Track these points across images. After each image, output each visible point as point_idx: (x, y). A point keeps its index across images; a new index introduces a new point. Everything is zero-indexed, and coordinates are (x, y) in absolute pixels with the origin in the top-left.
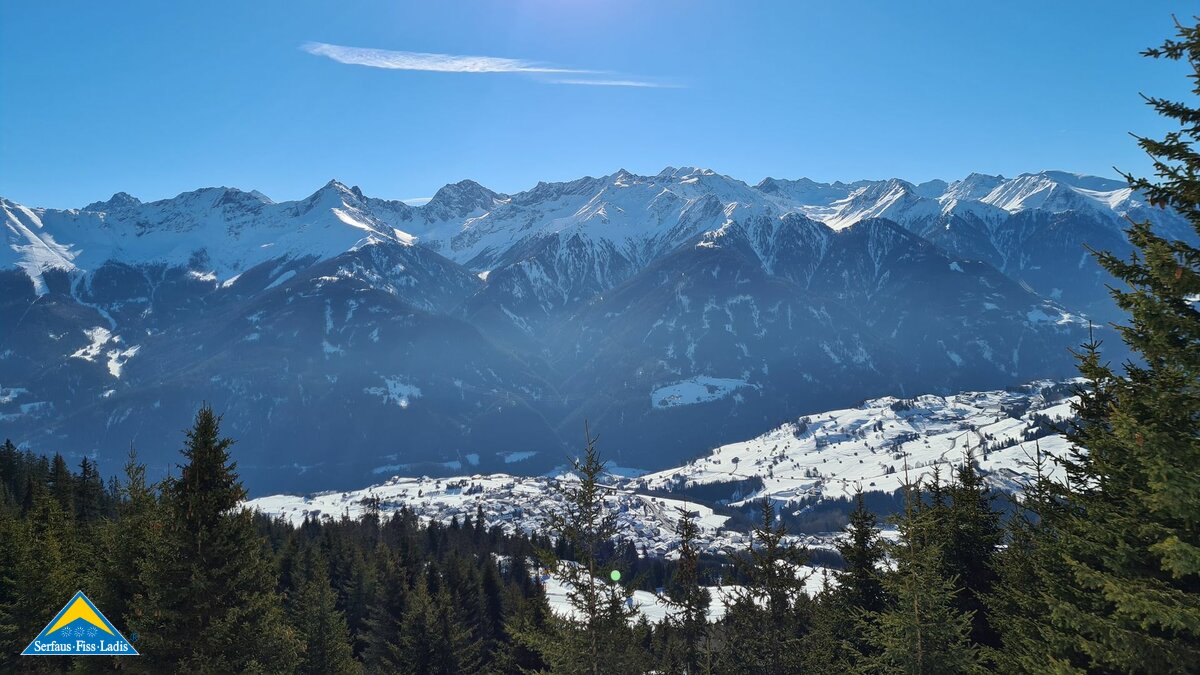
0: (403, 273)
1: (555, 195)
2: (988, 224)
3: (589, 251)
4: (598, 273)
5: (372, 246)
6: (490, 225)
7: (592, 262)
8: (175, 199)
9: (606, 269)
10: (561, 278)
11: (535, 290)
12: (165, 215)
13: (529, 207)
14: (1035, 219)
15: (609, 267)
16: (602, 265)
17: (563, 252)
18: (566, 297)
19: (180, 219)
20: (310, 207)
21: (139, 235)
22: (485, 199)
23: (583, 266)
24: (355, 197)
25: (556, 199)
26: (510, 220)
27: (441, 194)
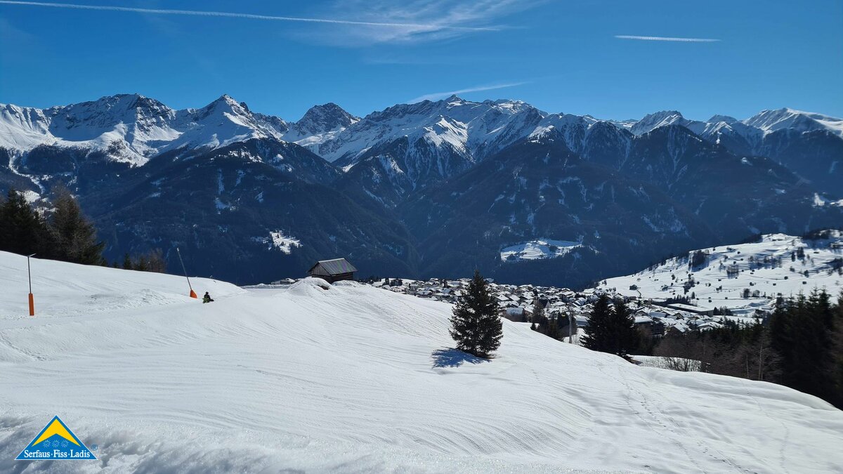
0: (282, 162)
1: (401, 114)
2: (749, 142)
3: (433, 151)
4: (440, 167)
5: (256, 140)
6: (349, 135)
7: (435, 159)
8: (98, 101)
9: (446, 165)
10: (410, 170)
11: (390, 177)
12: (89, 114)
13: (381, 122)
14: (789, 137)
15: (449, 163)
16: (443, 162)
17: (412, 150)
18: (414, 185)
19: (101, 117)
20: (207, 114)
21: (69, 128)
22: (345, 119)
23: (428, 161)
24: (242, 109)
25: (401, 117)
26: (366, 132)
27: (310, 112)
